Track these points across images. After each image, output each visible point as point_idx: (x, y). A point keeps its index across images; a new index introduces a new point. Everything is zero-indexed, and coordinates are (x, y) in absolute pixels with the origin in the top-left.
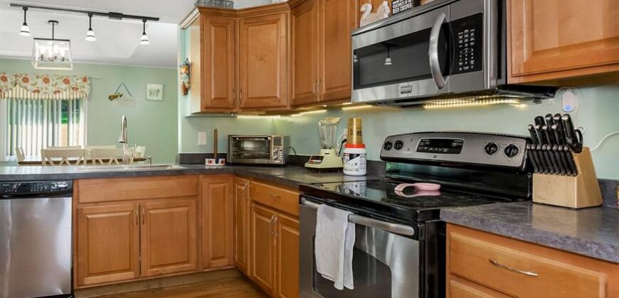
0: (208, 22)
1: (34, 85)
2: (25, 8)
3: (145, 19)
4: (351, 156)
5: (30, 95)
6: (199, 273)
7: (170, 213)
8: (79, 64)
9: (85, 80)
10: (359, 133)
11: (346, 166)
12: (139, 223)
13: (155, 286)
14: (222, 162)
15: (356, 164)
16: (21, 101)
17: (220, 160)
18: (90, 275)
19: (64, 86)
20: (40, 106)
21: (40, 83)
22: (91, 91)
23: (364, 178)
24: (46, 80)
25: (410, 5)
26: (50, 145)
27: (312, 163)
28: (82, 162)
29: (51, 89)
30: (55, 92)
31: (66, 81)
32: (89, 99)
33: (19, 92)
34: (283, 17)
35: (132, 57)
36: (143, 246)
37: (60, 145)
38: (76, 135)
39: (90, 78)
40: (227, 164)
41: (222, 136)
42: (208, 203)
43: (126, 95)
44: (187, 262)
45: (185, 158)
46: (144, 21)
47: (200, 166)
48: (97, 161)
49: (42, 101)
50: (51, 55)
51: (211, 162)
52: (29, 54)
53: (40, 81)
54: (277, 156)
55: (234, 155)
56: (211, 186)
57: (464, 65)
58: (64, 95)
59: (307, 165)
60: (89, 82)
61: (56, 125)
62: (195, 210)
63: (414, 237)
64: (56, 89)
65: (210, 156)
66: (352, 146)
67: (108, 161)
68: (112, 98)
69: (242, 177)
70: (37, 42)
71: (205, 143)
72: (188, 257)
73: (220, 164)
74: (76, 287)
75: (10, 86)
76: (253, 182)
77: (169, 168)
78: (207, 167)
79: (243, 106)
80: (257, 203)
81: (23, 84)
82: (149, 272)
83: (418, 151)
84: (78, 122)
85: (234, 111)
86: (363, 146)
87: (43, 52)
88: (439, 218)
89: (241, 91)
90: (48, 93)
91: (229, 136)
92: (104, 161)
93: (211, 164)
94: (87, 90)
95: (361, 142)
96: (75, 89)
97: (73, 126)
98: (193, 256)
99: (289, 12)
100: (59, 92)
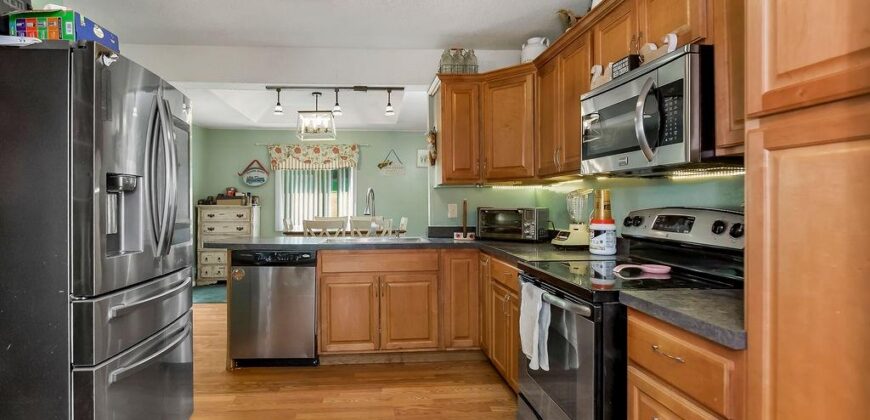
0: (449, 90)
1: (305, 155)
2: (279, 90)
3: (389, 90)
4: (597, 233)
5: (302, 165)
6: (441, 351)
7: (410, 287)
8: (342, 132)
9: (353, 148)
10: (608, 207)
11: (592, 244)
12: (379, 296)
13: (396, 360)
14: (471, 236)
15: (601, 242)
16: (294, 171)
17: (469, 234)
18: (332, 342)
19: (333, 155)
20: (311, 176)
21: (311, 154)
22: (360, 159)
23: (614, 258)
24: (317, 150)
25: (627, 69)
26: (316, 215)
27: (559, 239)
28: (341, 233)
29: (322, 159)
30: (325, 162)
31: (336, 151)
32: (359, 169)
33: (292, 163)
34: (529, 78)
35: (398, 122)
36: (383, 318)
37: (330, 216)
38: (344, 205)
39: (359, 146)
40: (477, 239)
41: (472, 209)
42: (450, 282)
43: (396, 163)
44: (428, 339)
45: (433, 232)
46: (389, 92)
47: (447, 241)
48: (356, 233)
49: (313, 173)
50: (315, 127)
51: (458, 236)
52: (295, 125)
53: (311, 151)
54: (531, 230)
55: (483, 229)
56: (453, 261)
57: (669, 136)
58: (334, 165)
59: (555, 241)
60: (357, 150)
61: (326, 195)
62: (436, 286)
63: (591, 318)
64: (325, 159)
65: (460, 229)
66: (598, 221)
67: (366, 233)
68: (381, 166)
69: (486, 253)
70: (301, 115)
71: (455, 215)
72: (429, 334)
73: (468, 238)
74: (319, 352)
75: (283, 157)
76: (494, 259)
77: (417, 242)
78: (455, 242)
79: (488, 176)
80: (497, 281)
81: (296, 155)
82: (390, 346)
83: (654, 228)
84: (347, 190)
85: (479, 182)
86: (613, 222)
87: (307, 125)
88: (618, 300)
89: (486, 160)
90: (318, 164)
91: (479, 209)
92: (363, 233)
93: (459, 238)
94: (355, 159)
95: (610, 217)
96: (344, 158)
97: (343, 195)
98: (435, 333)
99: (535, 72)
100: (329, 161)
